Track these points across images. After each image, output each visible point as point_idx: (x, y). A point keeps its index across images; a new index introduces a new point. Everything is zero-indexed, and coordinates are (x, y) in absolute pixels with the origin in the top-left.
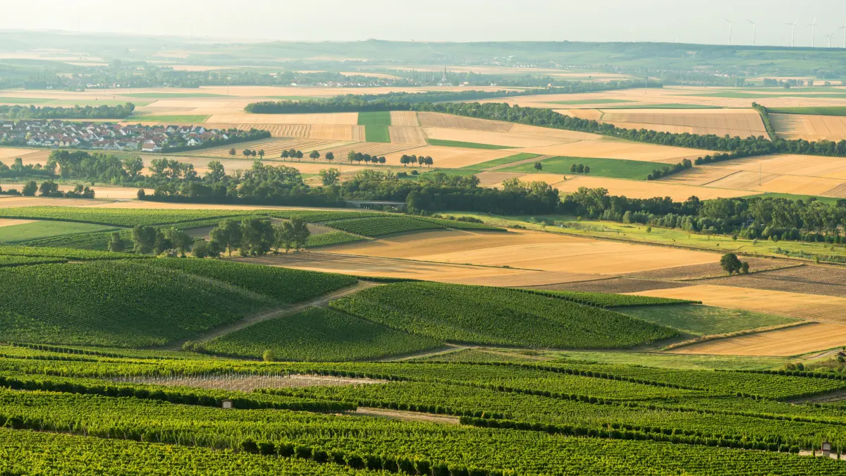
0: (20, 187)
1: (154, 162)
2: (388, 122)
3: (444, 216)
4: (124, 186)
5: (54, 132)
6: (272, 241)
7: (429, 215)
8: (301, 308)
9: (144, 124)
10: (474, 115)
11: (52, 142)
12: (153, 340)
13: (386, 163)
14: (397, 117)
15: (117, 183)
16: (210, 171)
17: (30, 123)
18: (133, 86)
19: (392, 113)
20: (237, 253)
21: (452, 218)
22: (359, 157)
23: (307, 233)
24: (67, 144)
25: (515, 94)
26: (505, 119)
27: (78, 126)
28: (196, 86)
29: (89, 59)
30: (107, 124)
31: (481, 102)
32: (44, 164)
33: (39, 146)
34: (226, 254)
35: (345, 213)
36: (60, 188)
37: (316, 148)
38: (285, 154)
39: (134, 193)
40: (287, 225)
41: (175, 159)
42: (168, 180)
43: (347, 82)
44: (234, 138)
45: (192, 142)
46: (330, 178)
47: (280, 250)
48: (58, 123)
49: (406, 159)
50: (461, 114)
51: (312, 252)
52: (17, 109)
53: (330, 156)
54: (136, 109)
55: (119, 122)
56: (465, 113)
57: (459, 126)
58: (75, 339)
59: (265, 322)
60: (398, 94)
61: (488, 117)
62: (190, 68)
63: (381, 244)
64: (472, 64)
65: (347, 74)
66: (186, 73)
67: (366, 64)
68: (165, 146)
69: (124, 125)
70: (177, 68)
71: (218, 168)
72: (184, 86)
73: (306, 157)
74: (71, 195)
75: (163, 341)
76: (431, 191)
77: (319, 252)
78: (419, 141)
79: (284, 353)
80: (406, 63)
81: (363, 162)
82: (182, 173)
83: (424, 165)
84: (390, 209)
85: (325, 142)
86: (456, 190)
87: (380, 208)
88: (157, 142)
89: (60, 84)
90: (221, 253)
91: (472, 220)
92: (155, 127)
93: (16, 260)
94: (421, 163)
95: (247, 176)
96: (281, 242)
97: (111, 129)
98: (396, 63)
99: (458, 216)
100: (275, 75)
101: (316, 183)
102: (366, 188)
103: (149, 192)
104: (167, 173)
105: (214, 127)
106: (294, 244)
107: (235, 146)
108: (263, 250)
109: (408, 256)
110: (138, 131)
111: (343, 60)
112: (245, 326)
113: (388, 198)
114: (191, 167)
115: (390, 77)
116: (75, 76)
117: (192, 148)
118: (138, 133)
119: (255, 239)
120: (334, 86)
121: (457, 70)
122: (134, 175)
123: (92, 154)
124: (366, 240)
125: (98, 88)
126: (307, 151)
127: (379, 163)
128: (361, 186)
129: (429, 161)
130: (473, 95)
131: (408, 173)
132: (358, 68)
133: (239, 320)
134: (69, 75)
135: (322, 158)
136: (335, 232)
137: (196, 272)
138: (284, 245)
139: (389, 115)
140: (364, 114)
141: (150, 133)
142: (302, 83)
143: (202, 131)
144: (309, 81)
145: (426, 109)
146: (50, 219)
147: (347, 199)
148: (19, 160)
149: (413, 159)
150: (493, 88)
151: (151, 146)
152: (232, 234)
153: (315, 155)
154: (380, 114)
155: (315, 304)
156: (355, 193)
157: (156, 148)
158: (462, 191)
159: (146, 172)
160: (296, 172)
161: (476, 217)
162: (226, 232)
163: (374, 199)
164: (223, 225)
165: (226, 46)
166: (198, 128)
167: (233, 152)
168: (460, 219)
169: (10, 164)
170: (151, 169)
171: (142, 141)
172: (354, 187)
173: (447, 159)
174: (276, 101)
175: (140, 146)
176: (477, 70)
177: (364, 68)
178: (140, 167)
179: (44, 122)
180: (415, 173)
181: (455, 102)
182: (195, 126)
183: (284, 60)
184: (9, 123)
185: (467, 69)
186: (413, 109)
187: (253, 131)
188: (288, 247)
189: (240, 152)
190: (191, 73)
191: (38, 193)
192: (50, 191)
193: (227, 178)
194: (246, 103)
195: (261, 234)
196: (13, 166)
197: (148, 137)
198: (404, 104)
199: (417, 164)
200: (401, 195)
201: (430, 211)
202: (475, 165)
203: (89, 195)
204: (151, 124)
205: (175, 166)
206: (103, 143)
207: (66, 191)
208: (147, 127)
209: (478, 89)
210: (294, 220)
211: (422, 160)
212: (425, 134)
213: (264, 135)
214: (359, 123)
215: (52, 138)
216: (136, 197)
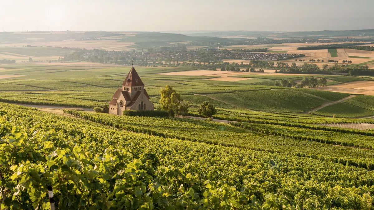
0: (245, 70)
1: (277, 63)
2: (337, 52)
3: (360, 77)
4: (270, 69)
5: (248, 56)
6: (317, 84)
7: (356, 76)
8: (336, 102)
9: (271, 53)
10: (360, 49)
11: (249, 58)
12: (300, 111)
13: (338, 63)
14: (338, 50)
15: (268, 69)
16: (292, 65)
17: (242, 53)
18: (264, 44)
19: (337, 49)
20: (307, 87)
21: (363, 77)
22: (331, 61)
23: (326, 81)
24: (253, 59)
25: (368, 44)
26: (370, 50)
27: (254, 54)
28: (281, 43)
29: (251, 37)
30: (262, 53)
31: (362, 46)
32: (248, 64)
33: (245, 59)
34: (305, 87)
35: (334, 76)
36: (255, 70)
37: (318, 59)
38: (310, 61)
39: (274, 71)
40: (321, 79)
41: (283, 62)
42: (281, 67)
43: (321, 41)
44: (296, 57)
45: (285, 58)
46: (325, 67)
47: (319, 86)
48: (249, 53)
49: (344, 61)
50: (357, 49)
51: (328, 86)
52: (238, 50)
53: (323, 61)
54: (268, 49)
55: (264, 53)
56: (358, 49)
57: (357, 52)
58: (279, 110)
59: (328, 106)
60: (336, 44)
61: (365, 50)
62: (278, 39)
63: (346, 85)
64: (353, 36)
65: (320, 39)
66: (277, 40)
67: (324, 37)
68: (278, 59)
69: (266, 53)
70: (274, 39)
71: (294, 64)
72: (278, 43)
73: (316, 61)
74: (258, 72)
75: (302, 111)
76: (356, 70)
77: (330, 86)
78: (346, 57)
79: (339, 115)
80: (335, 36)
81: (332, 62)
82: (285, 66)
83: (349, 63)
84: (344, 75)
85: (320, 57)
86: (363, 70)
87: (341, 75)
88: (276, 57)
89: (246, 44)
90: (304, 87)
91: (368, 78)
92: (274, 54)
93: (257, 89)
94: (348, 62)
95: (302, 66)
96: (319, 84)
97: (263, 55)
98: (332, 36)
99: (364, 77)
100: (300, 40)
101: (322, 68)
102: (337, 69)
103: (278, 71)
104: (281, 66)
105: (289, 54)
106: (322, 84)
107: (297, 59)
108: (314, 86)
109: (355, 88)
110: (270, 55)
111: (317, 36)
112: (323, 107)
113: (343, 72)
114: (287, 64)
115: (332, 40)
116: (249, 42)
117: (285, 59)
118: (270, 56)
119: (312, 83)
120: (317, 43)
121: (350, 38)
122: (272, 66)
123: (261, 61)
124: (342, 84)
125: (256, 44)
126: (316, 59)
127: (336, 63)
128: (335, 69)
129: (351, 62)
130: (356, 44)
131: (345, 65)
132: (322, 38)
133: (320, 106)
134: (248, 42)
135: (321, 61)
136: (333, 81)
137: (306, 92)
138: (320, 85)
139: (336, 50)
140: (329, 50)
141: (274, 55)
142: (308, 42)
143: (287, 55)
144: (310, 41)
145: (346, 48)
146: (256, 78)
147: (332, 72)
148: (242, 63)
149: (346, 61)
150: (361, 42)
151: (274, 59)
152: (306, 82)
153: (319, 61)
154: (333, 50)
155: (340, 101)
156: (333, 71)
157: (276, 59)
158: (365, 70)
159: (275, 66)
160: (316, 65)
161: (370, 77)
162: (305, 81)
163: (339, 72)
164: (304, 80)
165: (286, 33)
166: (286, 54)
167: (296, 60)
168: (365, 78)
169: (240, 64)
170: (276, 65)
171: (272, 58)
172: (333, 69)
173: (355, 61)
174: (305, 47)
175: (271, 59)
176: (356, 37)
177: (324, 38)
178: (274, 64)
179: (246, 53)
180: (347, 65)
181: (354, 46)
182: (285, 54)
183: (302, 36)
184: (237, 53)
185: (353, 37)
186: (343, 48)
187: (300, 55)
188: (321, 85)
189: (298, 60)
190: (279, 40)
191: (249, 71)
192: (253, 71)
193: (297, 67)
194: (297, 47)
195: (314, 82)
196: (241, 64)
197: (273, 57)
198: (340, 47)
199: (347, 63)
200: (347, 71)
201: (356, 75)
202: (364, 63)
203: (263, 72)
204: (273, 53)
205: (283, 64)
206: (262, 58)
207: (257, 71)
208: (272, 54)
209: (357, 42)
210: (323, 78)
211: (349, 62)
212: (347, 55)
213: (304, 56)
214: (328, 52)
215: (248, 57)
216: (275, 72)
